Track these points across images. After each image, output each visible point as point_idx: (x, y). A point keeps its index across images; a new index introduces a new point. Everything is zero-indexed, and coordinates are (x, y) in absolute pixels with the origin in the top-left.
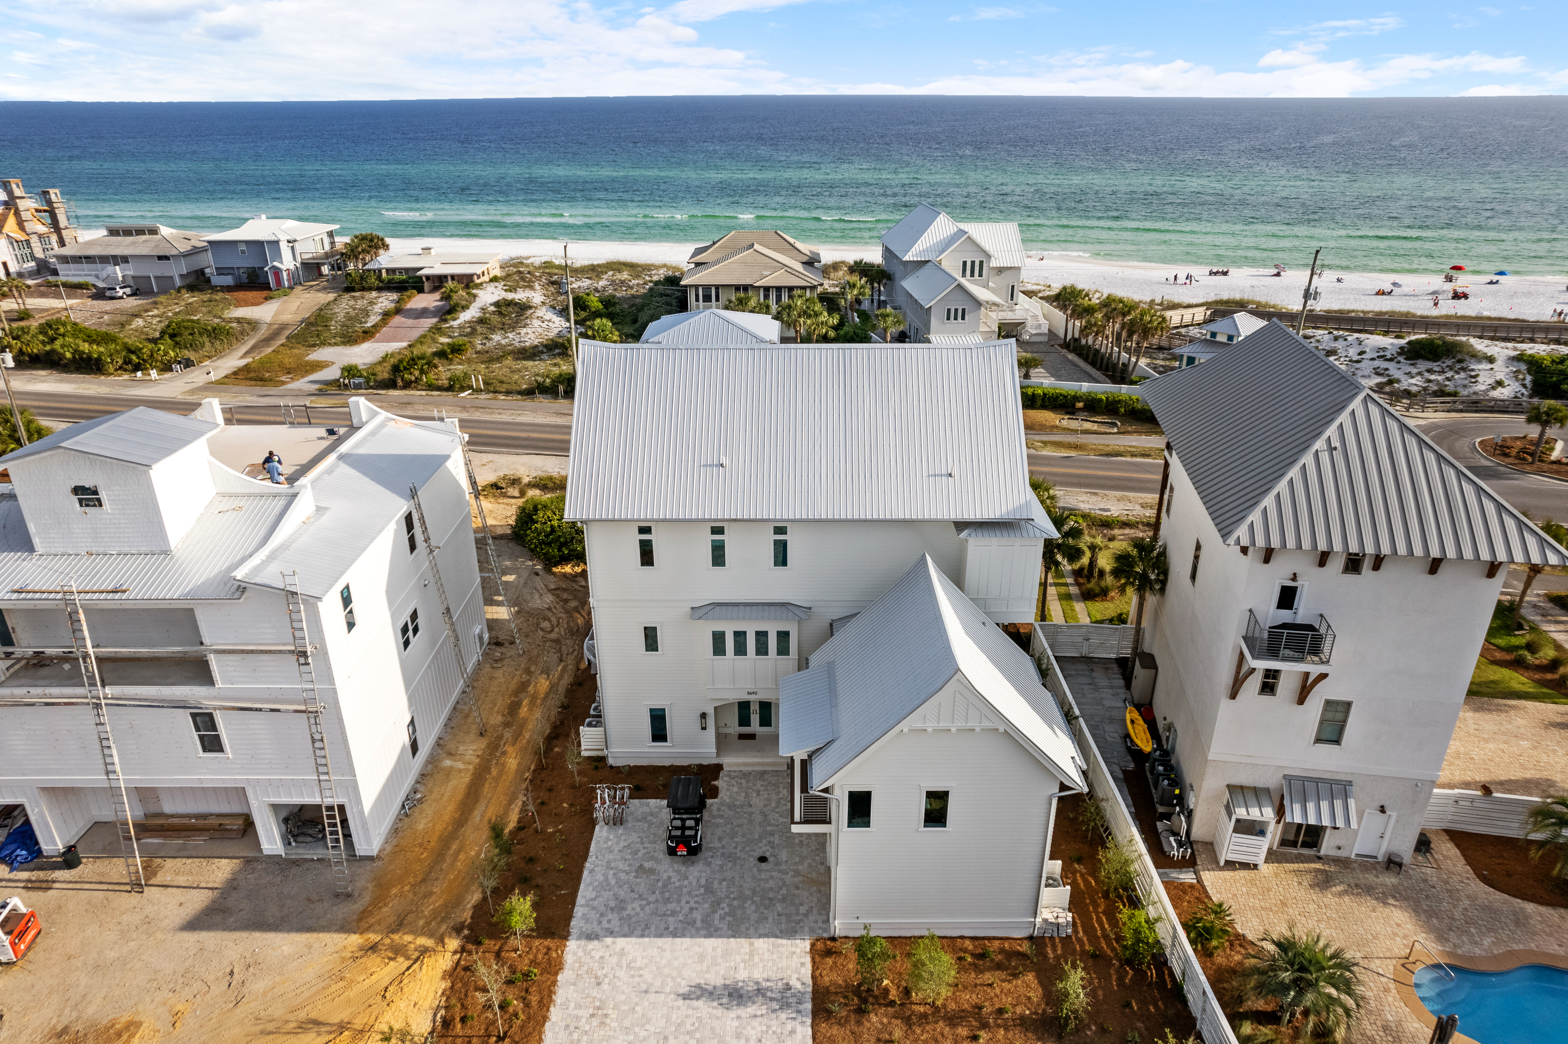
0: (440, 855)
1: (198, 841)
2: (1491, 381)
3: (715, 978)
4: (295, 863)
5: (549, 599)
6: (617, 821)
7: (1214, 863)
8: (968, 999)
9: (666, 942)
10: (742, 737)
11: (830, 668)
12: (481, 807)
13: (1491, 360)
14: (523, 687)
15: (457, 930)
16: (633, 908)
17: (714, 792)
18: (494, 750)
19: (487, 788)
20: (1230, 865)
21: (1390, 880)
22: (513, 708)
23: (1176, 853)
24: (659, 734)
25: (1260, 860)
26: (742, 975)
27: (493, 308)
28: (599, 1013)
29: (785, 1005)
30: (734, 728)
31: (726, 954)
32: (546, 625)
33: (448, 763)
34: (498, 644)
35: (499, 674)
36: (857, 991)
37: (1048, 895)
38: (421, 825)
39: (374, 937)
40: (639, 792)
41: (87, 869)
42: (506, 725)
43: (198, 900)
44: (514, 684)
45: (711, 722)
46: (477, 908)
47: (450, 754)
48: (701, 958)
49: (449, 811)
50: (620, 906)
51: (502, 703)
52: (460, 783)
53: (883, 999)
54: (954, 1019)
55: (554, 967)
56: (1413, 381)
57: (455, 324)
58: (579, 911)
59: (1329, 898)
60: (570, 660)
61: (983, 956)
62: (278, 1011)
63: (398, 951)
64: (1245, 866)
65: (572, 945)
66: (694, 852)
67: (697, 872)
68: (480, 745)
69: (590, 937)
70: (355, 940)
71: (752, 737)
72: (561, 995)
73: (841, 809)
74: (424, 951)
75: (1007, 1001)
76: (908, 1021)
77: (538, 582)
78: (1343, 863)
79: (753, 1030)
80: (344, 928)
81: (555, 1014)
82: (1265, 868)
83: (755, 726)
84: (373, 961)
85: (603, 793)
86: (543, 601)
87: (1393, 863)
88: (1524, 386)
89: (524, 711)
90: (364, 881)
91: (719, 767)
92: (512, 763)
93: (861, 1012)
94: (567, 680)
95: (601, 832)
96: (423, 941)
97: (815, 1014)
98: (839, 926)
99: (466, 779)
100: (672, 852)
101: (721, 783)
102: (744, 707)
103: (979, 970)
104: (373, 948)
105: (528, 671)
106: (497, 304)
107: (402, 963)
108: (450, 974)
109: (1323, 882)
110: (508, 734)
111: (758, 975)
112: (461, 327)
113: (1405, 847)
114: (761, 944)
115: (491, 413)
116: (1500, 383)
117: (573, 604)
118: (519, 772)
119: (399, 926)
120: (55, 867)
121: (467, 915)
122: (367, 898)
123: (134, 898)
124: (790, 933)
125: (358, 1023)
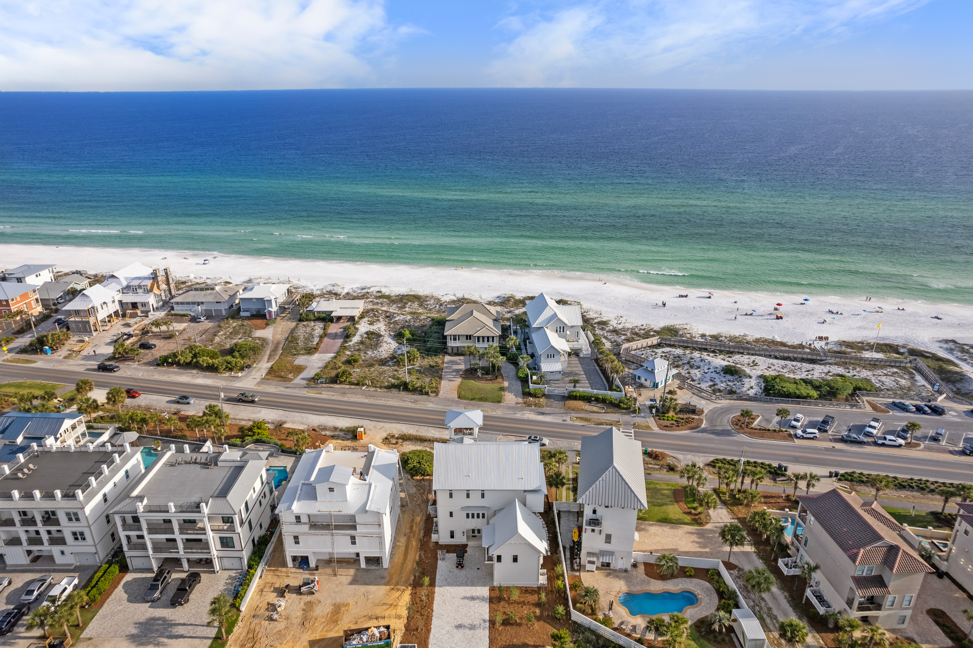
0: (402, 568)
1: (344, 564)
2: (749, 387)
3: (468, 595)
4: (369, 570)
5: (414, 489)
6: (443, 559)
7: (585, 570)
8: (522, 599)
9: (457, 588)
10: (473, 536)
11: (494, 524)
12: (409, 556)
13: (750, 377)
14: (413, 520)
15: (410, 585)
16: (449, 580)
17: (466, 552)
18: (409, 539)
19: (409, 550)
20: (588, 571)
21: (624, 574)
22: (411, 527)
23: (576, 568)
24: (452, 536)
25: (594, 570)
26: (474, 594)
27: (365, 336)
28: (444, 602)
29: (483, 600)
30: (471, 534)
31: (471, 590)
32: (415, 499)
33: (398, 544)
34: (403, 506)
35: (405, 516)
36: (499, 598)
37: (541, 577)
38: (396, 560)
39: (392, 587)
40: (448, 552)
41: (320, 570)
42: (411, 532)
43: (350, 579)
44: (410, 520)
45: (465, 534)
46: (413, 580)
47: (398, 541)
48: (465, 591)
49: (402, 557)
50: (446, 580)
51: (408, 526)
52: (402, 549)
53: (504, 599)
54: (518, 603)
55: (433, 593)
56: (722, 385)
57: (351, 343)
58: (437, 581)
59: (608, 579)
60: (424, 511)
61: (526, 591)
62: (377, 601)
63: (398, 590)
64: (592, 571)
65: (436, 588)
66: (462, 567)
67: (463, 572)
68: (405, 538)
69: (440, 586)
70: (388, 587)
71: (475, 536)
72: (436, 599)
73: (495, 559)
74: (404, 590)
75: (530, 600)
76: (509, 604)
77: (410, 483)
78: (615, 571)
79: (477, 605)
80: (385, 584)
81: (435, 602)
82: (596, 572)
83: (476, 533)
84: (393, 592)
85: (439, 552)
86: (413, 490)
87: (626, 571)
88: (761, 388)
89: (414, 528)
90: (386, 574)
91: (467, 545)
92: (414, 543)
93: (499, 602)
94: (424, 518)
95: (439, 562)
96: (403, 587)
97: (490, 602)
98: (496, 584)
99: (404, 548)
100: (457, 567)
101: (468, 549)
102: (473, 531)
103: (525, 593)
104: (393, 589)
105: (413, 515)
106: (367, 333)
107: (399, 593)
108: (411, 594)
109: (608, 575)
110: (412, 535)
111: (478, 594)
112: (353, 345)
113: (629, 567)
114: (478, 588)
115: (377, 400)
116: (752, 388)
117: (422, 491)
118: (417, 546)
119: (397, 584)
120: (313, 570)
121: (412, 582)
122: (388, 578)
123: (334, 578)
124: (485, 585)
125: (395, 604)
